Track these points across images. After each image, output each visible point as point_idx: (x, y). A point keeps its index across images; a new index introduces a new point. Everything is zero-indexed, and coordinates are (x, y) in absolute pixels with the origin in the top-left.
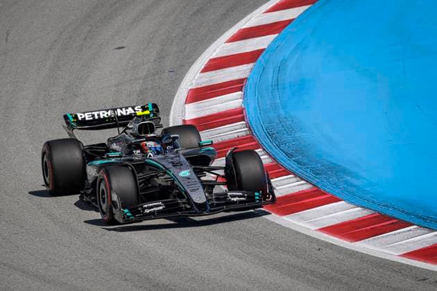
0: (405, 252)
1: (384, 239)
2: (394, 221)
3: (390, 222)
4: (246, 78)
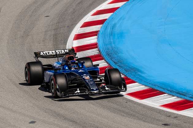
0: (162, 105)
1: (153, 99)
2: (158, 92)
4: (99, 31)
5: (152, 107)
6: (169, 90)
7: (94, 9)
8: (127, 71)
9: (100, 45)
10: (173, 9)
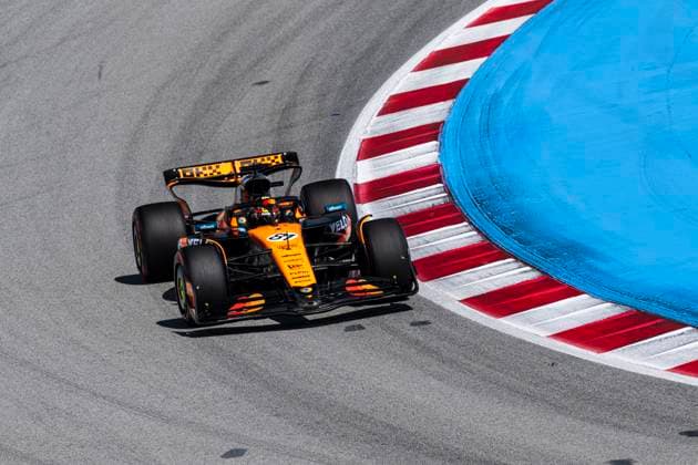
1: (646, 347)
2: (658, 321)
3: (654, 322)
4: (443, 122)
5: (642, 376)
7: (420, 46)
8: (546, 256)
9: (450, 172)
10: (692, 31)
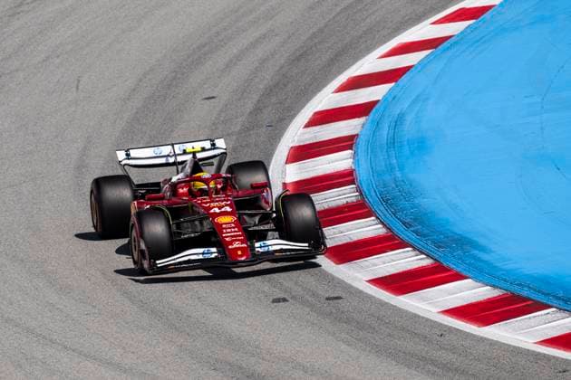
0: (542, 339)
1: (517, 324)
2: (529, 303)
3: (524, 304)
4: (357, 135)
5: (514, 347)
6: (558, 298)
7: (340, 72)
8: (438, 247)
9: (362, 175)
10: (563, 67)
